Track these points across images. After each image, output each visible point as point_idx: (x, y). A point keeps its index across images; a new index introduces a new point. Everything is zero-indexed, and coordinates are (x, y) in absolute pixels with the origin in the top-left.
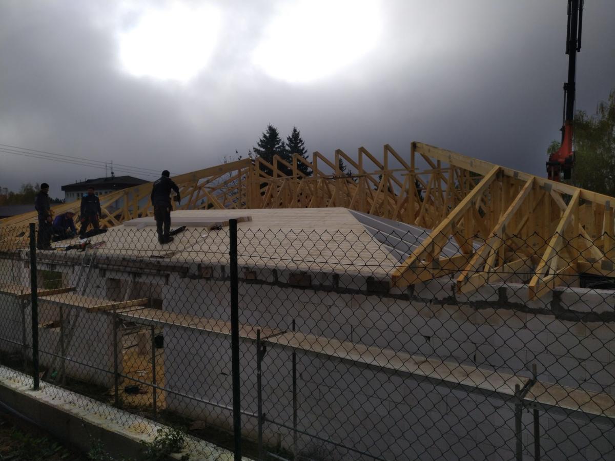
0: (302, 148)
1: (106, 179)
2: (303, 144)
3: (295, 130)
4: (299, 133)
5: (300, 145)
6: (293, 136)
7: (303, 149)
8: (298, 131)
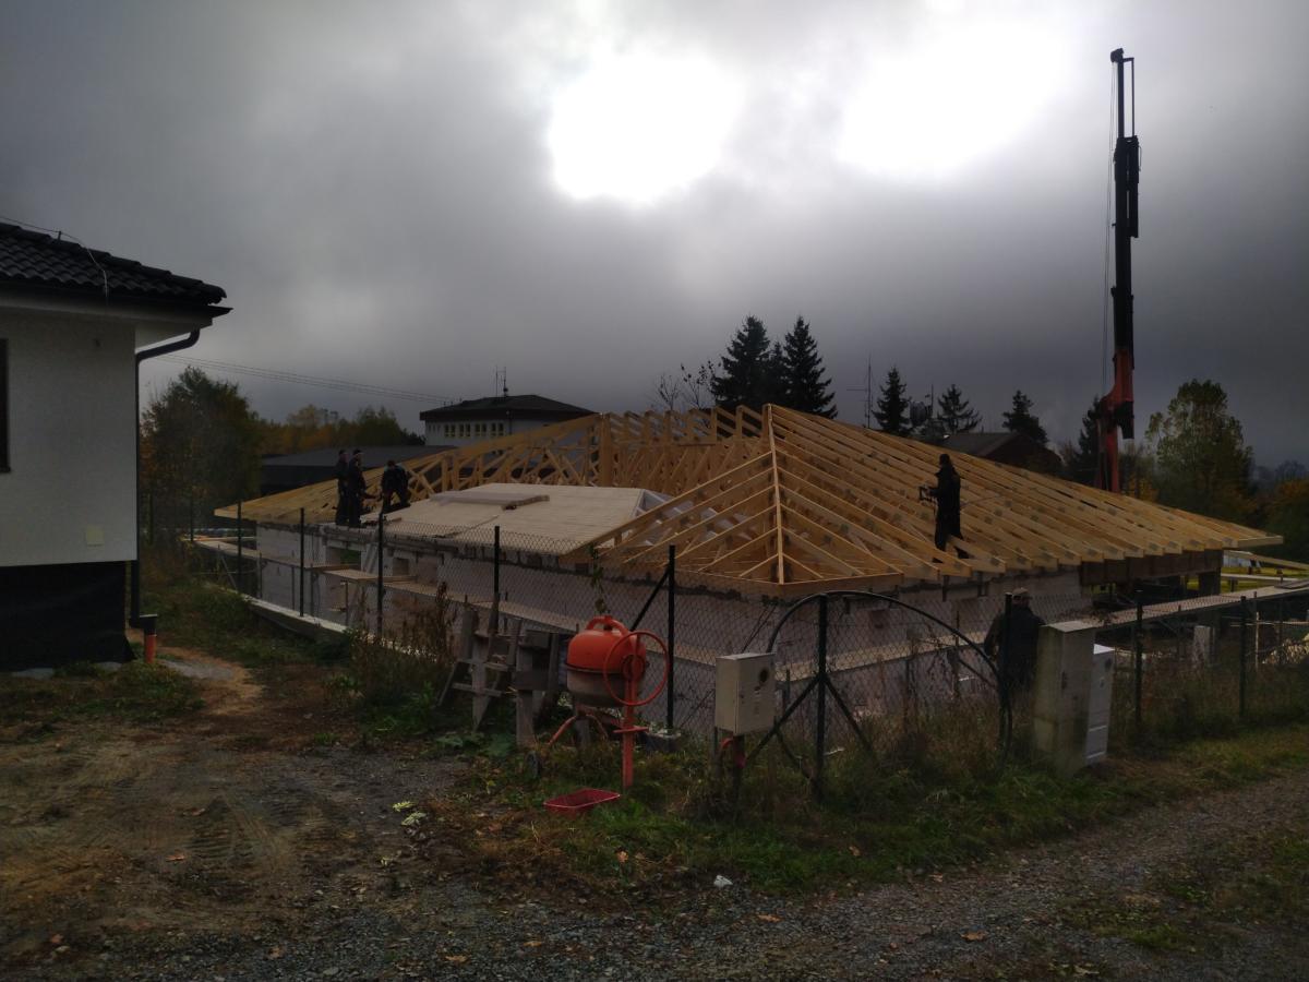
0: (811, 354)
1: (495, 400)
2: (815, 346)
3: (800, 323)
4: (807, 327)
5: (809, 348)
6: (796, 333)
7: (815, 355)
8: (805, 323)
